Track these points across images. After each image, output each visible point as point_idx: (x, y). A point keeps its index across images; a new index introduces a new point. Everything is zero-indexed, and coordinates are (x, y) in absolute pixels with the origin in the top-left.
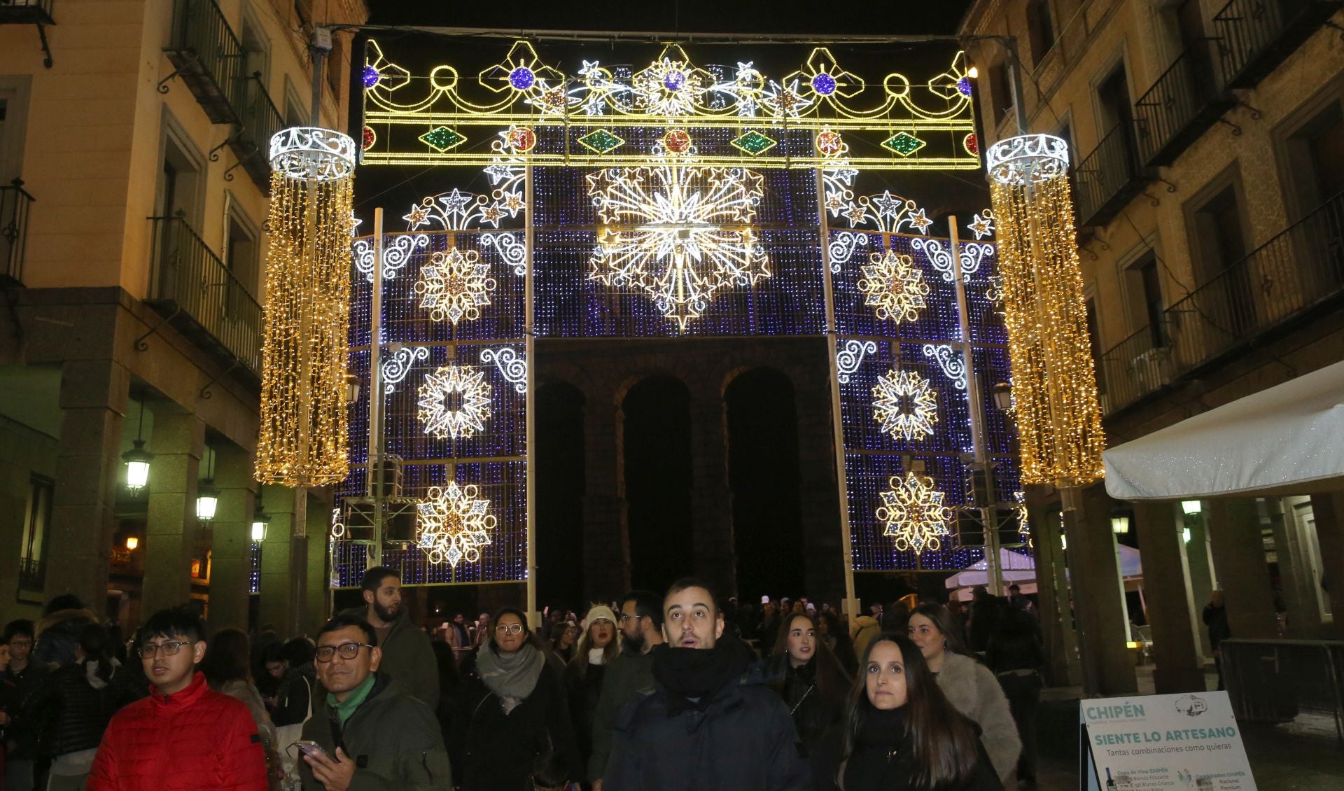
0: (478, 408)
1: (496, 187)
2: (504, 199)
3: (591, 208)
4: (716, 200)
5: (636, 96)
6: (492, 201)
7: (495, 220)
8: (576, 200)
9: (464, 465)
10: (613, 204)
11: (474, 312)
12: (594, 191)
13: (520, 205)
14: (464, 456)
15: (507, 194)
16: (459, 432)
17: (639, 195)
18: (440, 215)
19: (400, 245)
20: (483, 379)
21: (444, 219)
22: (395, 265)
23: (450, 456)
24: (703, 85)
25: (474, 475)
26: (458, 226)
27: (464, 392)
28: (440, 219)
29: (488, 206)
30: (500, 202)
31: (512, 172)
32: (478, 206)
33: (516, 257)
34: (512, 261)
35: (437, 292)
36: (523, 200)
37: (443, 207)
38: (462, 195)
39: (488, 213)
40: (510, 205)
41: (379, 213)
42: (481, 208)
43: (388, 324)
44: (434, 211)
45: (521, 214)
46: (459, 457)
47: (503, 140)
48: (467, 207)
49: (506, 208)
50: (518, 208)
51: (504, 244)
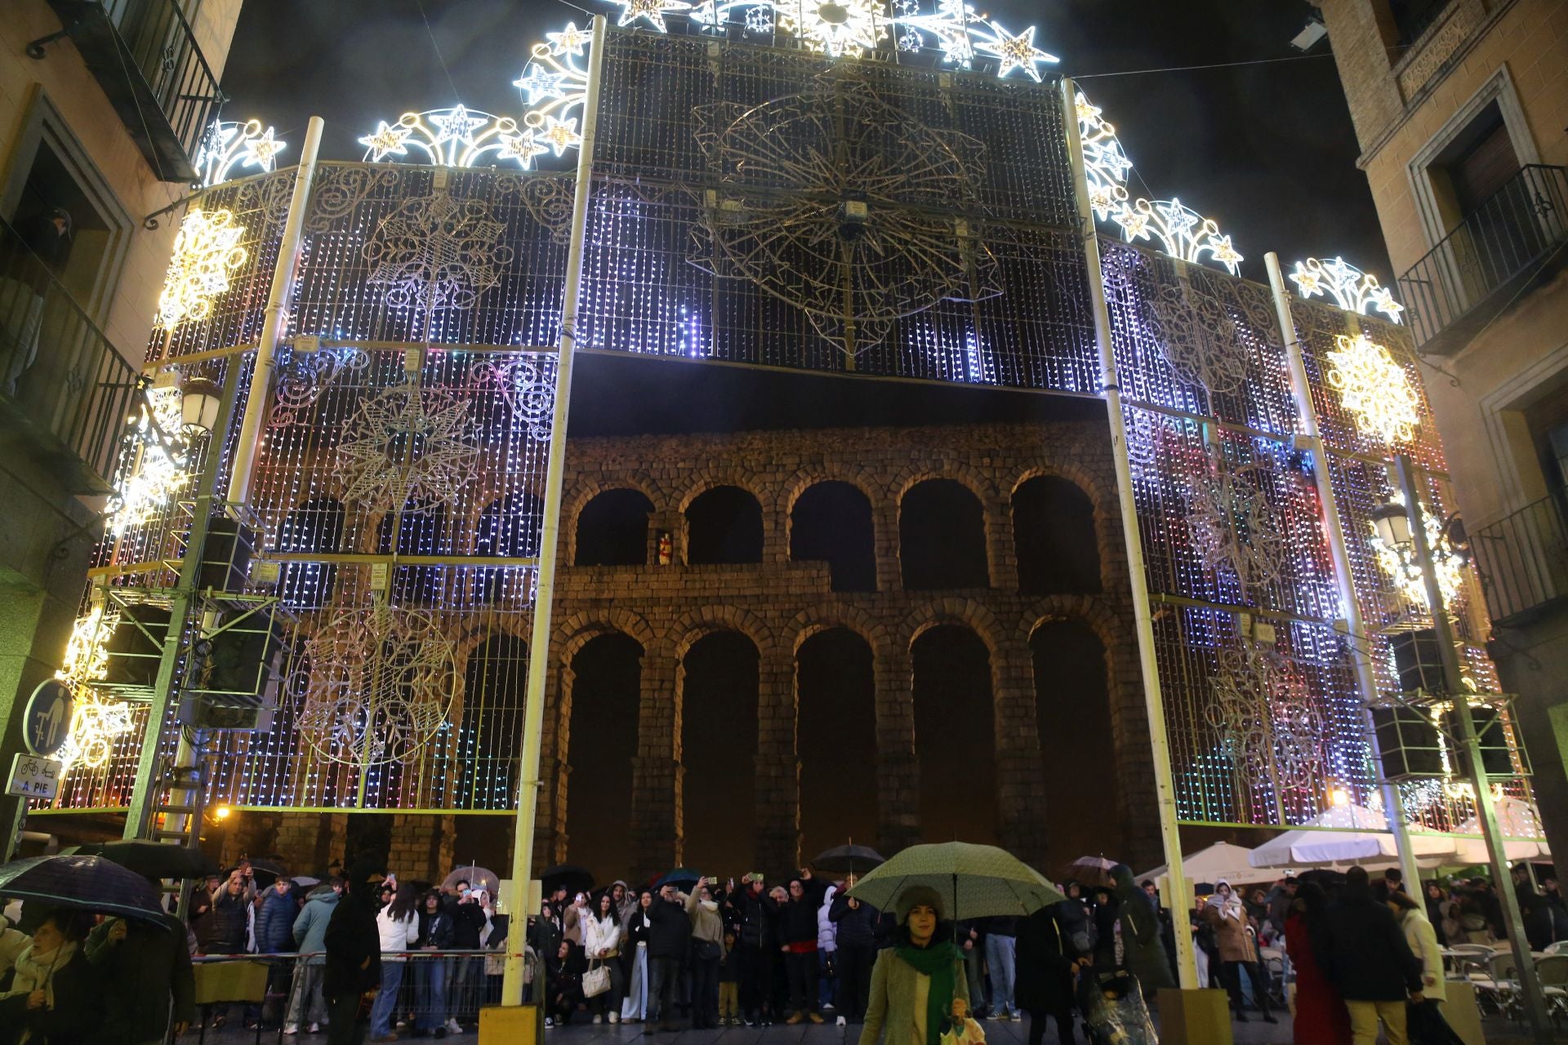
0: (453, 462)
1: (532, 108)
2: (545, 127)
3: (695, 158)
4: (909, 171)
5: (779, 15)
6: (522, 127)
7: (524, 156)
8: (671, 143)
9: (413, 569)
10: (733, 155)
11: (468, 296)
12: (703, 131)
13: (571, 137)
14: (415, 552)
15: (551, 120)
16: (410, 506)
17: (780, 145)
18: (427, 141)
19: (347, 183)
20: (470, 411)
21: (433, 148)
22: (332, 213)
23: (385, 551)
24: (887, 14)
25: (429, 590)
26: (457, 161)
27: (430, 432)
28: (426, 148)
29: (515, 134)
30: (537, 131)
31: (563, 90)
32: (497, 134)
33: (556, 216)
34: (548, 222)
35: (403, 259)
36: (578, 130)
37: (435, 130)
38: (470, 115)
39: (513, 145)
40: (553, 135)
41: (317, 127)
42: (500, 137)
43: (303, 308)
44: (416, 134)
45: (572, 154)
46: (403, 553)
47: (553, 46)
48: (476, 133)
49: (546, 141)
50: (568, 142)
51: (537, 193)
